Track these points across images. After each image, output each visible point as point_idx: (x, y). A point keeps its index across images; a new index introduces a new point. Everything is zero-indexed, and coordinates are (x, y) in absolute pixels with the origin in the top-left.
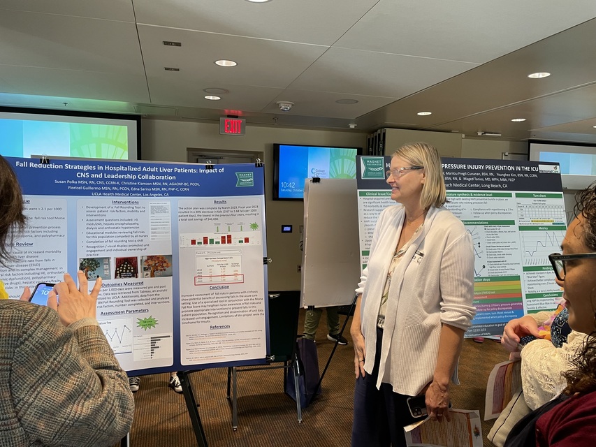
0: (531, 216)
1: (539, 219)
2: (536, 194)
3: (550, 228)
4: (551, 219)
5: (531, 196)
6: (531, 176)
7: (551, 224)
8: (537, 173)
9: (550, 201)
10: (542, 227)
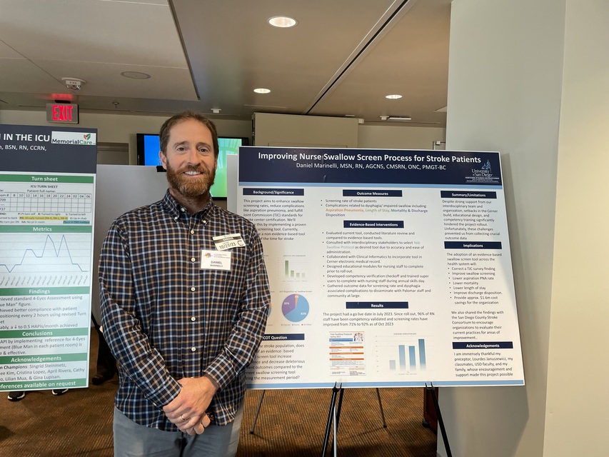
0: (20, 210)
1: (37, 215)
2: (36, 176)
3: (56, 229)
4: (63, 215)
5: (28, 179)
6: (33, 148)
7: (60, 223)
8: (48, 145)
9: (64, 188)
10: (39, 227)
